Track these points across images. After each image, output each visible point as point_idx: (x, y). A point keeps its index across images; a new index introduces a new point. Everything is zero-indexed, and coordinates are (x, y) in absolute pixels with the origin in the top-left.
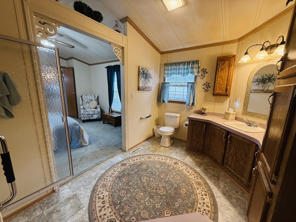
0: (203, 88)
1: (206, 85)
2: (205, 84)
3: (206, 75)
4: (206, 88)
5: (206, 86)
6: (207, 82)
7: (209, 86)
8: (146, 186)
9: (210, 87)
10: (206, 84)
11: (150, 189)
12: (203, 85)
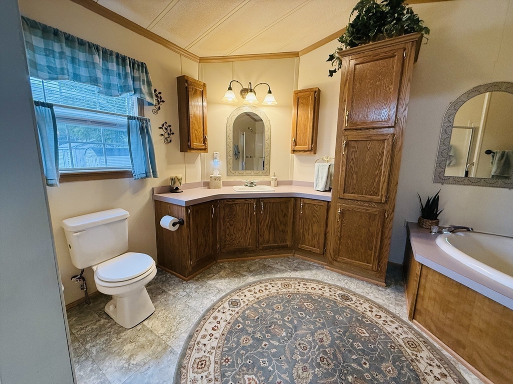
0: (162, 135)
1: (166, 129)
2: (163, 125)
3: (162, 105)
4: (166, 136)
5: (166, 131)
6: (166, 122)
7: (171, 130)
8: (325, 371)
9: (173, 134)
10: (165, 126)
11: (329, 360)
12: (160, 128)
